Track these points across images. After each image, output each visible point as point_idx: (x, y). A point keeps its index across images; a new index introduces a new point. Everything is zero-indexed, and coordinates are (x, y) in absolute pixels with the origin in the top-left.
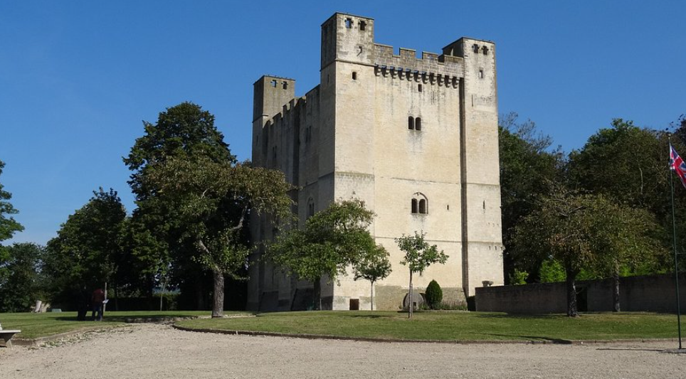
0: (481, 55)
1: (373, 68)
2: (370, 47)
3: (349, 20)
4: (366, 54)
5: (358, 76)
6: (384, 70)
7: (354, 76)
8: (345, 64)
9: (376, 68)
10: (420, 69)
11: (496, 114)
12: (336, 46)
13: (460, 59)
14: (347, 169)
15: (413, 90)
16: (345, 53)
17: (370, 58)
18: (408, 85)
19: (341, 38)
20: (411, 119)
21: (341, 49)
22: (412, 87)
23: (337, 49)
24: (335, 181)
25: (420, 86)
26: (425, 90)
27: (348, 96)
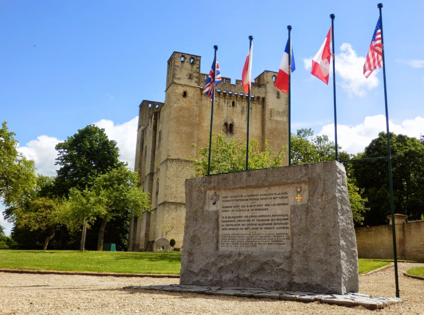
1: (199, 89)
2: (197, 75)
3: (183, 57)
4: (195, 80)
5: (188, 95)
7: (185, 94)
8: (178, 86)
9: (201, 89)
10: (233, 91)
12: (173, 74)
13: (263, 85)
14: (176, 157)
15: (229, 105)
16: (179, 79)
17: (197, 83)
18: (225, 101)
19: (177, 68)
20: (226, 124)
21: (176, 76)
22: (228, 103)
23: (173, 76)
24: (167, 165)
25: (233, 103)
26: (237, 105)
27: (180, 107)
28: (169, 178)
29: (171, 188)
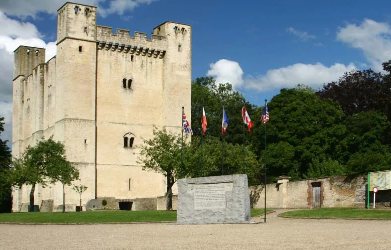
0: (180, 35)
1: (96, 44)
2: (93, 28)
3: (77, 7)
4: (91, 33)
5: (84, 49)
6: (103, 45)
7: (80, 49)
8: (73, 40)
9: (98, 43)
10: (133, 44)
11: (190, 77)
12: (67, 27)
13: (164, 37)
14: (74, 117)
15: (127, 60)
16: (74, 32)
17: (93, 36)
18: (123, 56)
19: (71, 21)
20: (124, 80)
21: (70, 30)
22: (126, 58)
23: (67, 29)
24: (65, 125)
25: (132, 57)
26: (136, 59)
27: (76, 64)
28: (67, 139)
29: (70, 148)
